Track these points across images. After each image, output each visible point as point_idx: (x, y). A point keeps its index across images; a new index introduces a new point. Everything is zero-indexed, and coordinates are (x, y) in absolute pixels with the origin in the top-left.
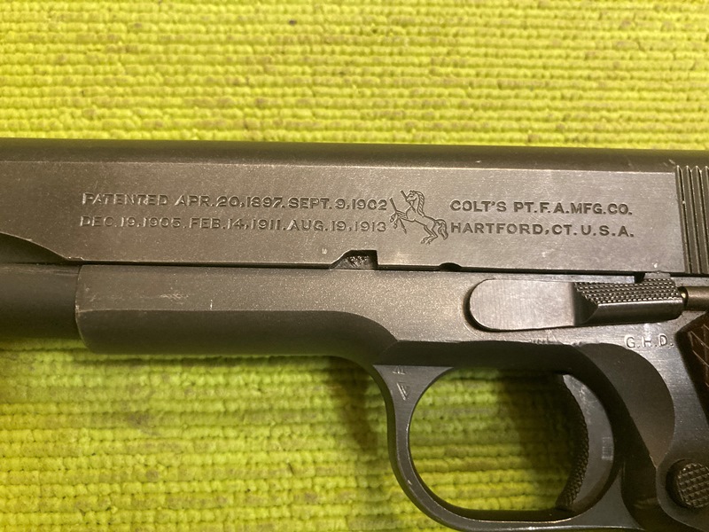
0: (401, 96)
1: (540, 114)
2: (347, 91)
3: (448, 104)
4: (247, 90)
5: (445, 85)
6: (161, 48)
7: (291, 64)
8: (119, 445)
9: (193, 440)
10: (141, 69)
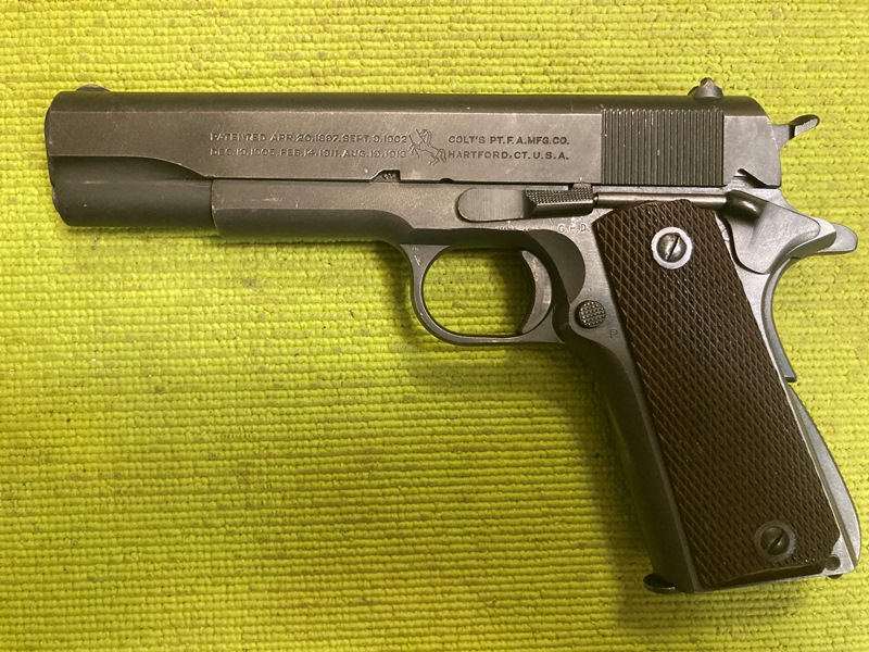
0: (427, 48)
1: (531, 61)
2: (386, 44)
3: (462, 54)
4: (312, 45)
5: (460, 38)
6: (246, 12)
7: (344, 24)
8: (238, 299)
9: (287, 295)
10: (233, 30)
